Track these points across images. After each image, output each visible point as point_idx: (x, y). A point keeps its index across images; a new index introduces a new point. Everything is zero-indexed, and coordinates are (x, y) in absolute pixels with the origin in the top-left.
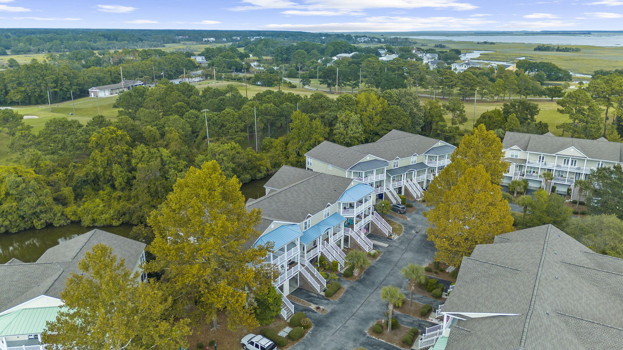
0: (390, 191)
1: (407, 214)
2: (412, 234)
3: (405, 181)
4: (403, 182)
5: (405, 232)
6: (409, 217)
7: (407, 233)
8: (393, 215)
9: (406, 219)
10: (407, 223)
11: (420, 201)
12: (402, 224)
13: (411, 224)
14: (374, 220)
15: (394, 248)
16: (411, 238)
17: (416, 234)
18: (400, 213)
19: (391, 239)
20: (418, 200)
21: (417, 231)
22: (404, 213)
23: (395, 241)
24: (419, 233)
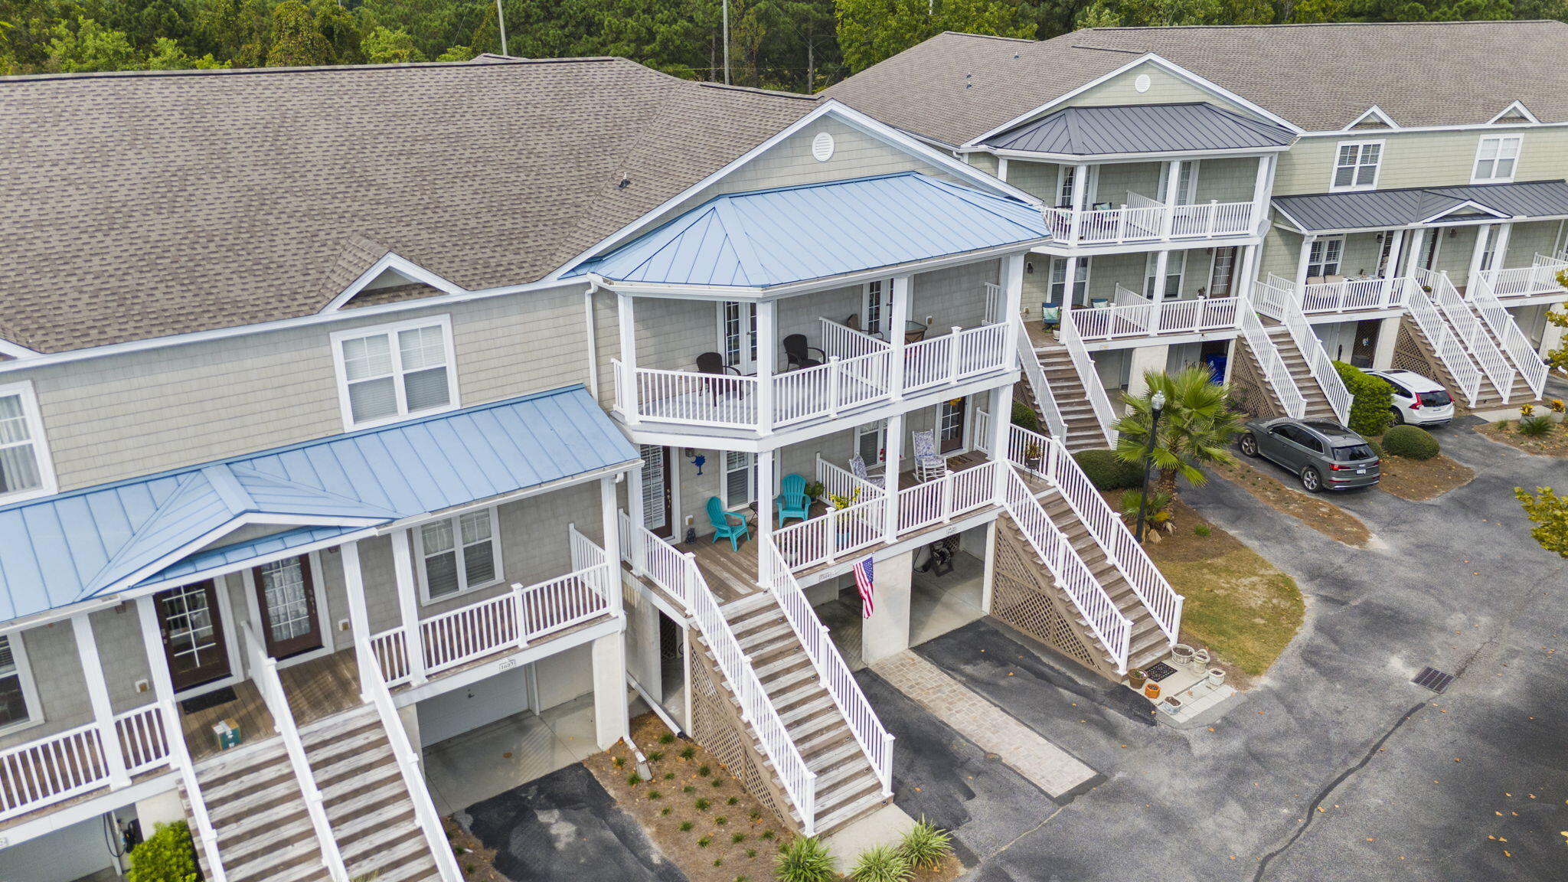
0: (1284, 340)
1: (1380, 503)
2: (1376, 687)
3: (1411, 283)
4: (1396, 295)
5: (1310, 655)
6: (1391, 526)
7: (1331, 674)
8: (1260, 498)
9: (1361, 538)
10: (1359, 572)
11: (1503, 425)
12: (1314, 574)
13: (1389, 592)
14: (1027, 512)
15: (1135, 820)
16: (1360, 733)
17: (1425, 694)
18: (1322, 490)
19: (1144, 711)
20: (1493, 417)
21: (1441, 665)
22: (1356, 491)
23: (1178, 742)
24: (1454, 692)
